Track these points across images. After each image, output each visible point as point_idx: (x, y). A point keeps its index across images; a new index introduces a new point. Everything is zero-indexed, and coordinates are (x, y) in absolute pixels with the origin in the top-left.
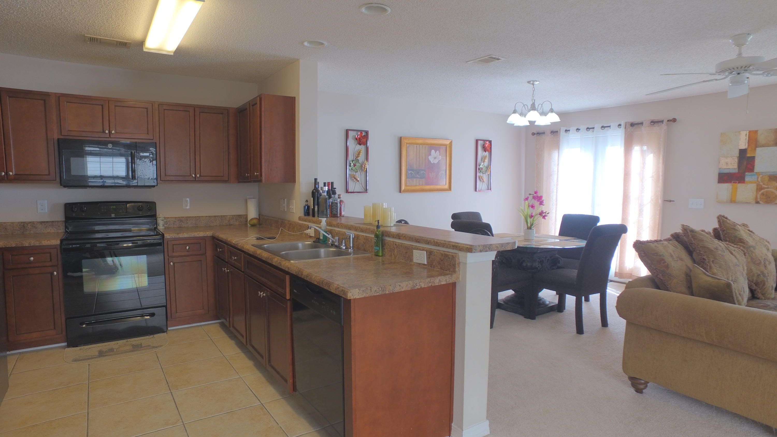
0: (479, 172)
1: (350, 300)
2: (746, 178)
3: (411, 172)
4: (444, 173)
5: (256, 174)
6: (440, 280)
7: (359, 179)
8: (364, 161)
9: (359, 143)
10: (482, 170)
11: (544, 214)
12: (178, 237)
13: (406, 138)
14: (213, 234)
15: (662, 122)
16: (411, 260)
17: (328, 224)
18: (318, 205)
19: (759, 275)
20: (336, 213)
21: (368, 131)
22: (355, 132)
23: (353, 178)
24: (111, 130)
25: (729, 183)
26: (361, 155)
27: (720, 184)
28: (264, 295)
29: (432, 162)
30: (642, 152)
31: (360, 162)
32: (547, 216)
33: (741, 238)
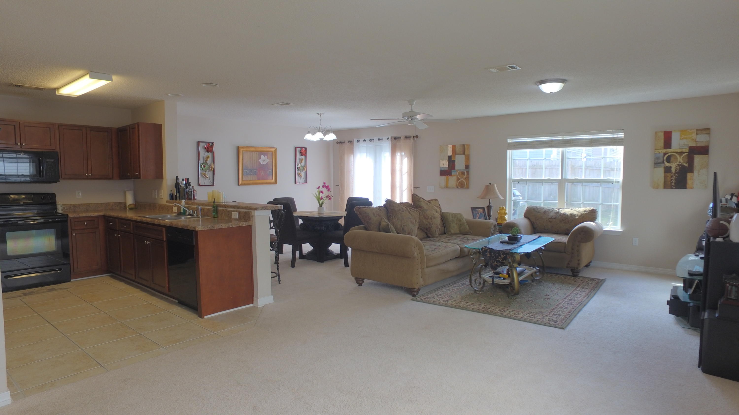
0: (297, 170)
1: (198, 231)
2: (452, 173)
3: (246, 171)
4: (271, 171)
5: (136, 173)
6: (242, 224)
7: (208, 176)
8: (211, 163)
9: (207, 151)
10: (300, 169)
11: (330, 197)
12: (79, 216)
13: (242, 147)
14: (104, 214)
15: (411, 137)
16: (231, 217)
17: (186, 204)
18: (179, 192)
19: (427, 224)
20: (191, 198)
21: (214, 143)
22: (205, 143)
23: (204, 176)
24: (22, 143)
25: (445, 176)
26: (209, 159)
27: (441, 177)
28: (149, 242)
29: (262, 163)
30: (401, 156)
31: (209, 164)
32: (332, 198)
33: (421, 205)
